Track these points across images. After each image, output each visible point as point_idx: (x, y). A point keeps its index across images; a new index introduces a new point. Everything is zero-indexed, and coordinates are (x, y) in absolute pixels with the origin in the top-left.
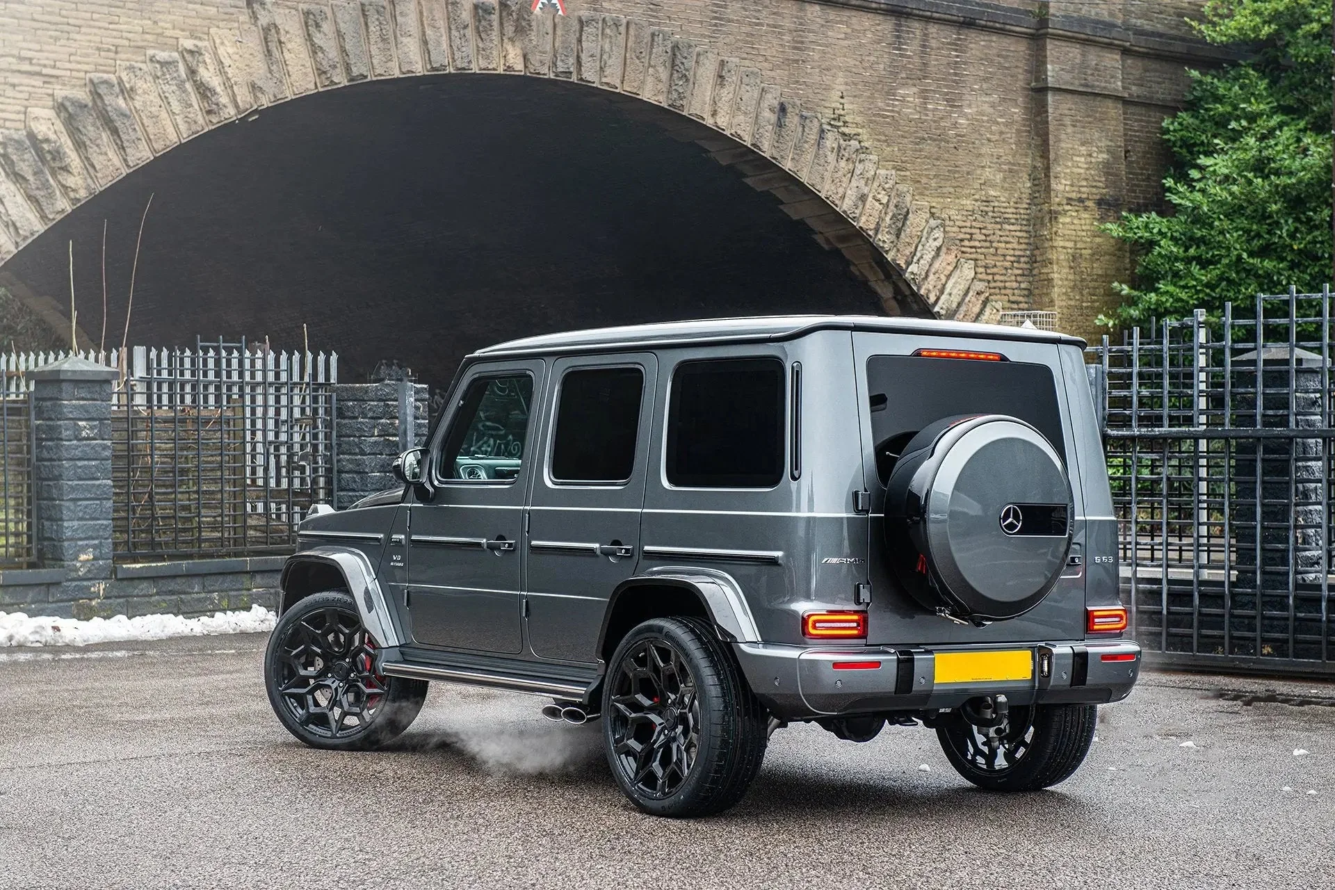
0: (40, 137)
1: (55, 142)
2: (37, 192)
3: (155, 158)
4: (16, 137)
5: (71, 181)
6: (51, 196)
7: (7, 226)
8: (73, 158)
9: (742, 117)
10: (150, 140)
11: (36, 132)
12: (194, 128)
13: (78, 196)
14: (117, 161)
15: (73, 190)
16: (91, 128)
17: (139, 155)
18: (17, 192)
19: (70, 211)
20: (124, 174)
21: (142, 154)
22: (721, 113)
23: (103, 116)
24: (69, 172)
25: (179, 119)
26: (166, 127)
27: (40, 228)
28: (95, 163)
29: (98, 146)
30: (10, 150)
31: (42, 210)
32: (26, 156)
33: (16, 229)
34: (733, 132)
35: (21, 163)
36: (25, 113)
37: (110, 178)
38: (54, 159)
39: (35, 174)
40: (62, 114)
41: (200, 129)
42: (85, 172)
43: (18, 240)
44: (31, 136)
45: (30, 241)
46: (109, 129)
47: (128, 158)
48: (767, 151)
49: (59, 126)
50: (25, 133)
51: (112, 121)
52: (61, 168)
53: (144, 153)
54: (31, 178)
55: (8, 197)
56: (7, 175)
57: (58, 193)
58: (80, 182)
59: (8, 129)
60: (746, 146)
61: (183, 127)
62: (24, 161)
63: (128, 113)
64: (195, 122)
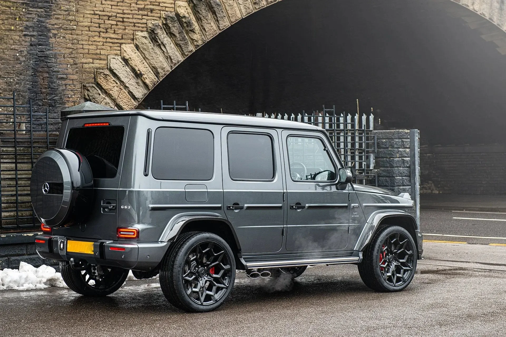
0: (181, 16)
1: (188, 18)
2: (180, 42)
3: (231, 25)
4: (171, 15)
5: (195, 37)
6: (186, 44)
7: (167, 58)
8: (196, 26)
9: (485, 5)
10: (229, 16)
11: (179, 13)
12: (248, 11)
13: (198, 44)
14: (215, 27)
15: (196, 41)
16: (204, 11)
17: (224, 24)
18: (171, 42)
19: (194, 51)
20: (218, 33)
21: (226, 24)
22: (476, 3)
23: (209, 5)
24: (194, 32)
25: (242, 7)
26: (236, 10)
27: (181, 59)
28: (205, 28)
29: (206, 19)
30: (168, 22)
31: (182, 50)
32: (175, 25)
33: (171, 59)
34: (481, 12)
35: (173, 28)
36: (174, 4)
37: (212, 35)
38: (187, 26)
39: (179, 33)
40: (191, 5)
41: (251, 11)
42: (201, 32)
43: (172, 65)
44: (177, 15)
45: (177, 65)
46: (211, 11)
47: (220, 25)
48: (496, 21)
49: (190, 10)
50: (175, 14)
51: (213, 8)
52: (191, 30)
53: (227, 23)
54: (178, 35)
55: (167, 44)
56: (167, 34)
57: (189, 42)
58: (199, 37)
59: (167, 11)
60: (486, 20)
61: (243, 11)
62: (174, 27)
63: (220, 3)
64: (249, 8)
